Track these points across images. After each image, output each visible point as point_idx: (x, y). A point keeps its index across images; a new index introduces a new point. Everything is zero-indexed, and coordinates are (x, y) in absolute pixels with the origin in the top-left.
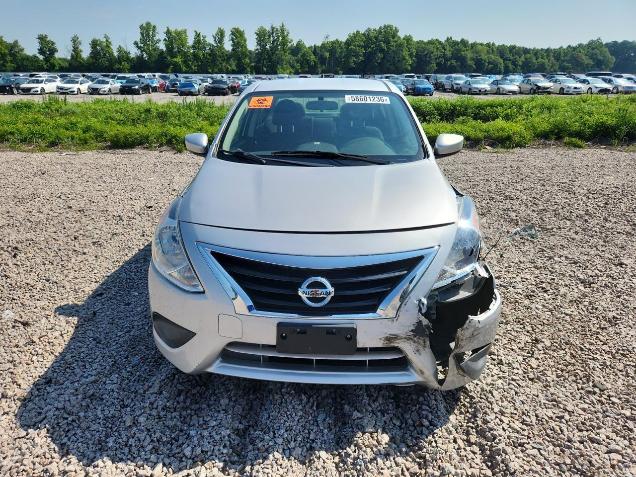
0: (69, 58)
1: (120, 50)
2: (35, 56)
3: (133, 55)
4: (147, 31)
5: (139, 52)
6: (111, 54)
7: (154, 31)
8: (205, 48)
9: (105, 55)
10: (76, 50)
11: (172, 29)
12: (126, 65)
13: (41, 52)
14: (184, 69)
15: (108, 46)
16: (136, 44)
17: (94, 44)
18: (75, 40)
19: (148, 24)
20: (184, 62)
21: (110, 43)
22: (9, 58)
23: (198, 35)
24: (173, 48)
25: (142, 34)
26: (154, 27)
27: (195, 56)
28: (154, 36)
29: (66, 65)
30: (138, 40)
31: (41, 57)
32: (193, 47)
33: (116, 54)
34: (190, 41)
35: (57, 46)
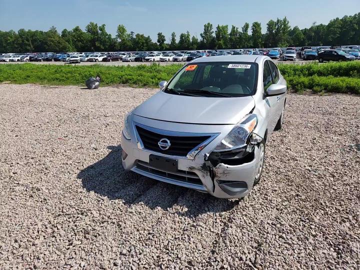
0: (170, 43)
1: (193, 38)
2: (156, 43)
3: (199, 41)
4: (208, 28)
5: (202, 39)
6: (189, 41)
7: (211, 27)
8: (236, 34)
9: (186, 41)
10: (173, 40)
11: (221, 26)
12: (195, 46)
13: (159, 41)
14: (224, 47)
15: (188, 37)
16: (201, 35)
17: (182, 36)
18: (173, 35)
19: (209, 24)
20: (224, 43)
21: (189, 35)
22: (145, 45)
23: (234, 28)
24: (219, 36)
25: (205, 29)
26: (211, 25)
27: (230, 39)
28: (211, 30)
29: (168, 47)
30: (203, 33)
31: (158, 44)
32: (231, 34)
33: (191, 40)
34: (229, 31)
35: (166, 38)
